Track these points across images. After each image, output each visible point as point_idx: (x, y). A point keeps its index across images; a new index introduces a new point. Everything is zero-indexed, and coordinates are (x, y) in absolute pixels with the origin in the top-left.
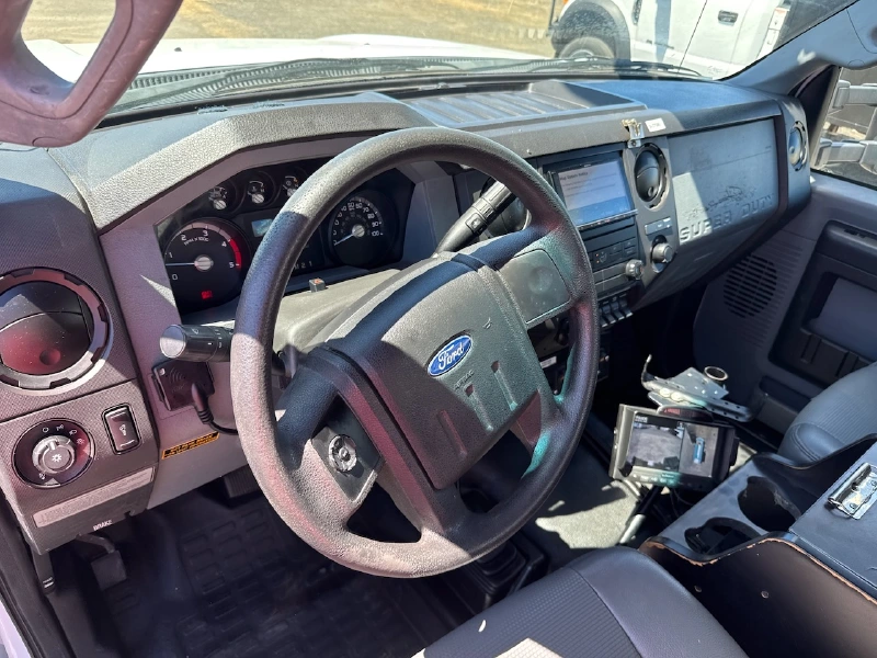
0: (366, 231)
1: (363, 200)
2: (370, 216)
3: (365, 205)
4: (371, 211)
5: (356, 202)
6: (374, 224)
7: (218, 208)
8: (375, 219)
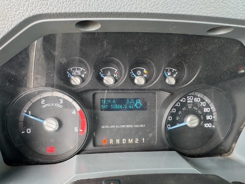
0: (200, 122)
1: (202, 96)
2: (206, 110)
3: (203, 100)
4: (208, 106)
5: (194, 97)
6: (208, 117)
7: (73, 83)
8: (211, 113)
